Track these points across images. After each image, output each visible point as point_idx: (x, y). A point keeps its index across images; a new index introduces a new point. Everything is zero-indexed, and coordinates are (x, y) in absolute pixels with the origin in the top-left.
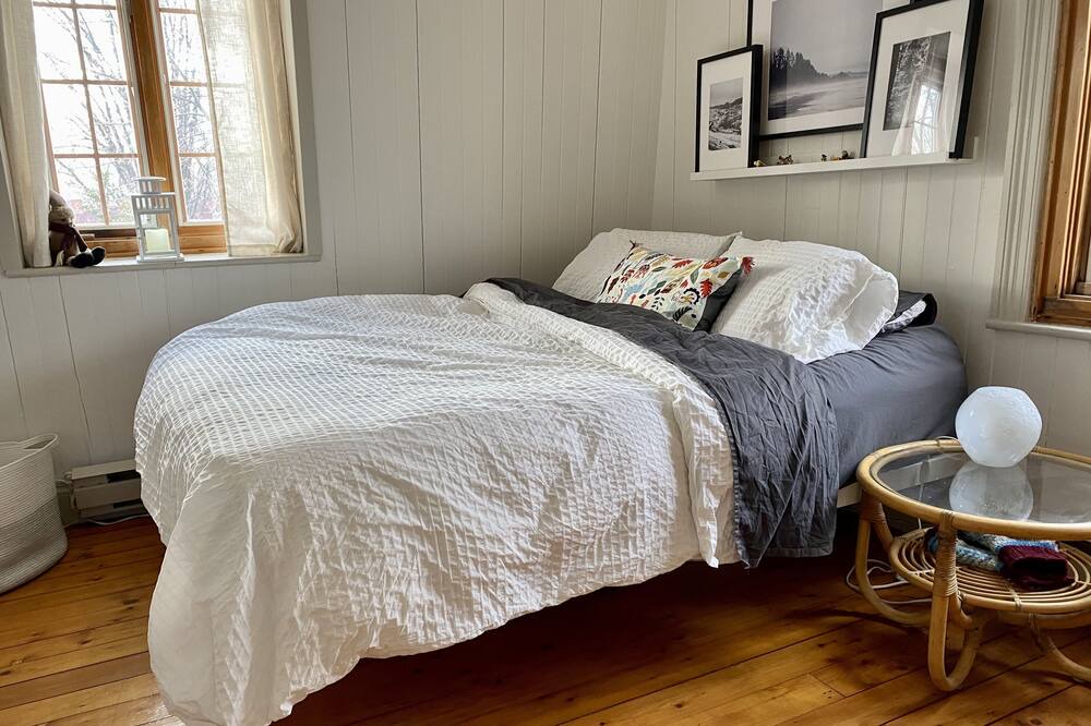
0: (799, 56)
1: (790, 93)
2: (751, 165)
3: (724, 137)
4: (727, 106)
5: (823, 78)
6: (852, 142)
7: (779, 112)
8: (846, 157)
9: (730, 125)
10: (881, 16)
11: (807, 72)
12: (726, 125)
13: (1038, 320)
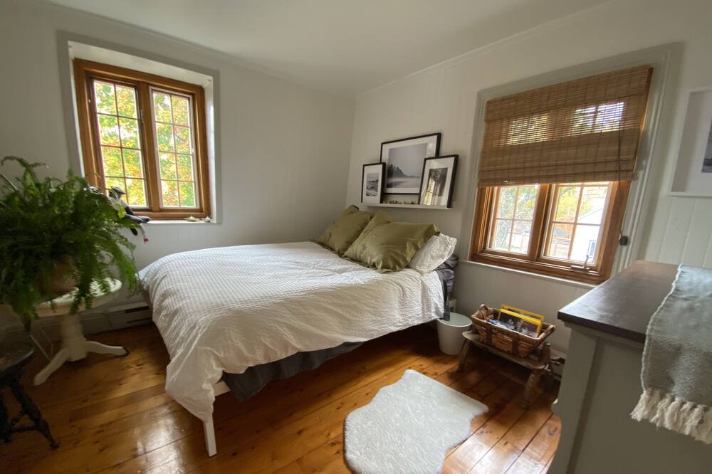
0: (398, 168)
1: (394, 180)
2: (381, 202)
3: (372, 192)
4: (373, 182)
5: (405, 176)
6: (415, 199)
7: (390, 186)
8: (412, 203)
9: (374, 188)
10: (426, 159)
11: (400, 174)
12: (372, 188)
13: (472, 261)
